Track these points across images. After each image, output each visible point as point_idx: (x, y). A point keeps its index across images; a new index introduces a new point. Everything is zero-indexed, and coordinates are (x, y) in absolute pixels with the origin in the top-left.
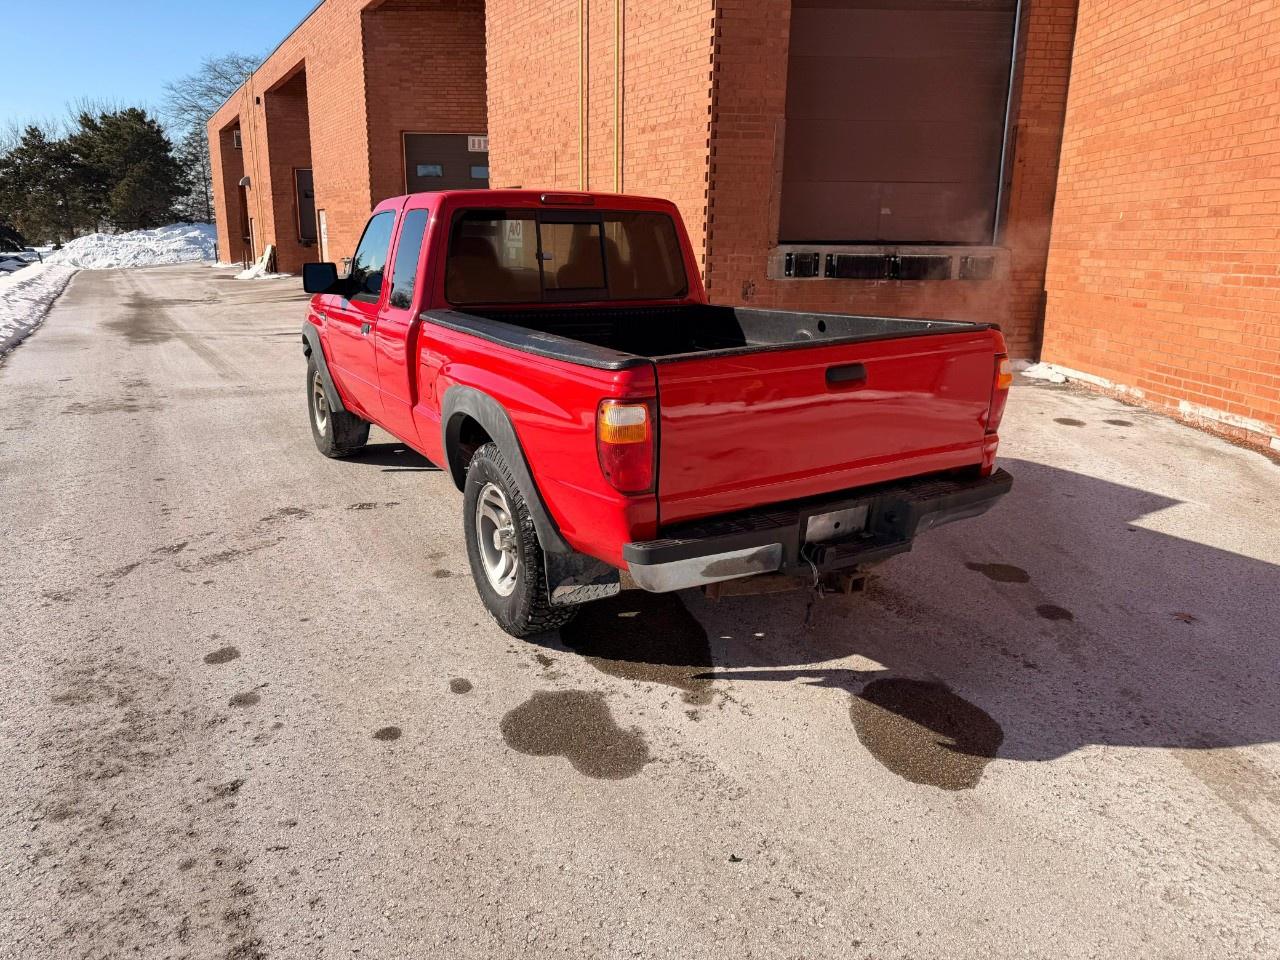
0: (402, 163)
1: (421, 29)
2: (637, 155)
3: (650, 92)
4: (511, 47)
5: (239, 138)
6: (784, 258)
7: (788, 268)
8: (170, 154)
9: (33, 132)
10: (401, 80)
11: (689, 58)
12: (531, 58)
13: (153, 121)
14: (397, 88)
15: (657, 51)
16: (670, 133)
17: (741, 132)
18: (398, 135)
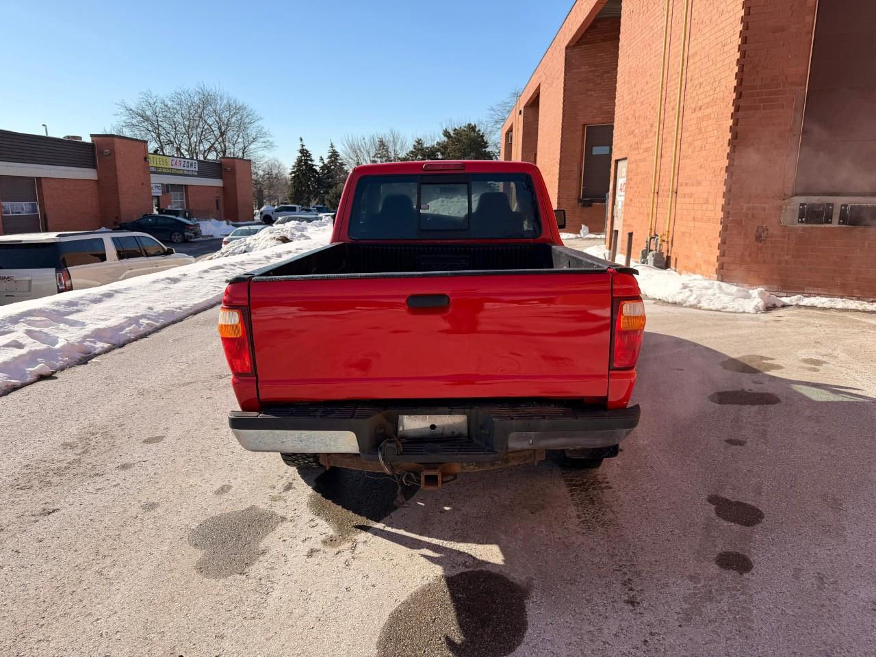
0: (582, 147)
1: (603, 54)
2: (690, 129)
3: (701, 80)
4: (631, 58)
5: (511, 137)
6: (797, 208)
7: (801, 216)
8: (487, 150)
9: (419, 142)
10: (587, 90)
11: (725, 50)
12: (640, 65)
13: (479, 131)
14: (584, 96)
15: (707, 48)
16: (709, 111)
17: (762, 104)
18: (581, 128)
